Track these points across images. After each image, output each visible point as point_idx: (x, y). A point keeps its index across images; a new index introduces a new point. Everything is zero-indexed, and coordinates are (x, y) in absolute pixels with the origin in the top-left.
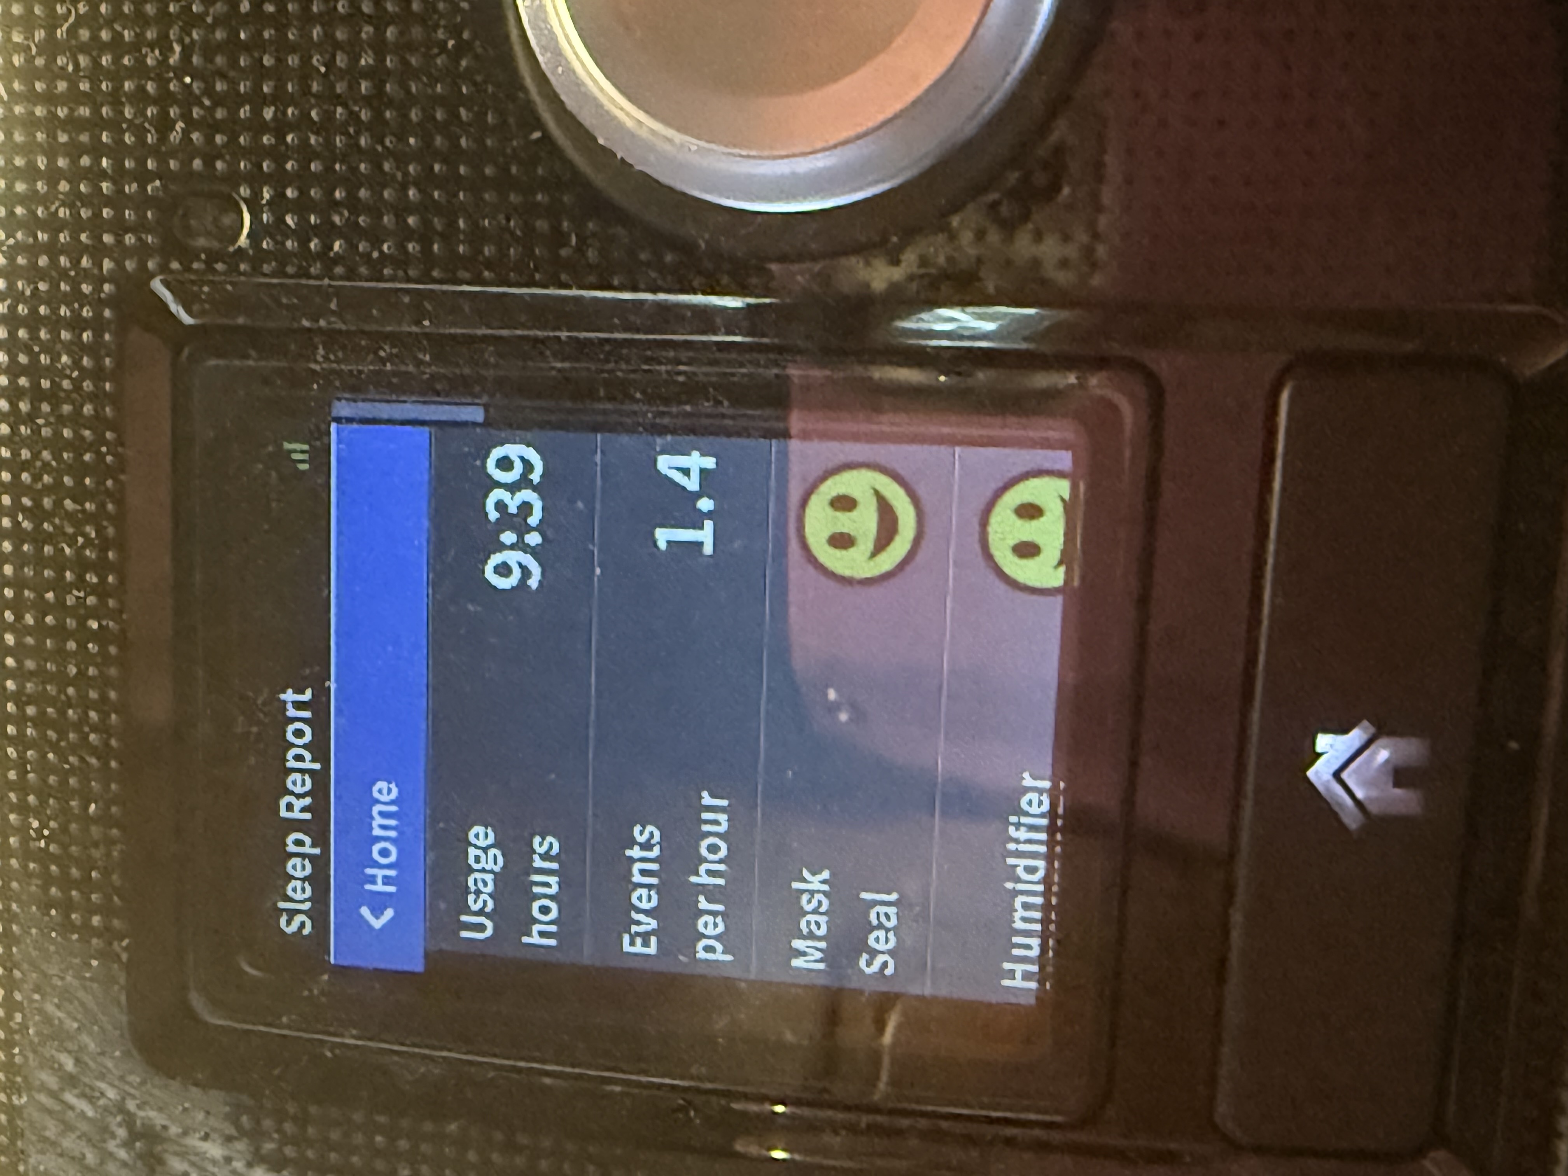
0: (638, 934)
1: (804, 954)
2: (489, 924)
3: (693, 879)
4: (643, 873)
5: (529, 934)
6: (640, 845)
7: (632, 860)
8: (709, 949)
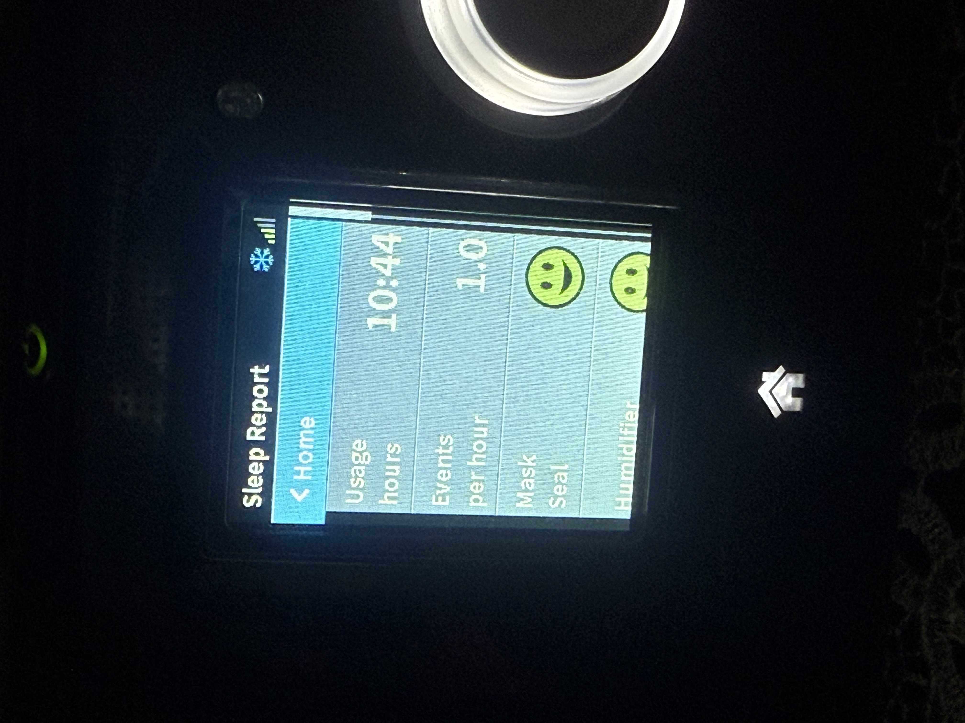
0: (440, 495)
1: (522, 500)
2: (361, 494)
3: (469, 463)
4: (444, 461)
5: (383, 499)
6: (442, 446)
7: (440, 455)
8: (476, 500)
